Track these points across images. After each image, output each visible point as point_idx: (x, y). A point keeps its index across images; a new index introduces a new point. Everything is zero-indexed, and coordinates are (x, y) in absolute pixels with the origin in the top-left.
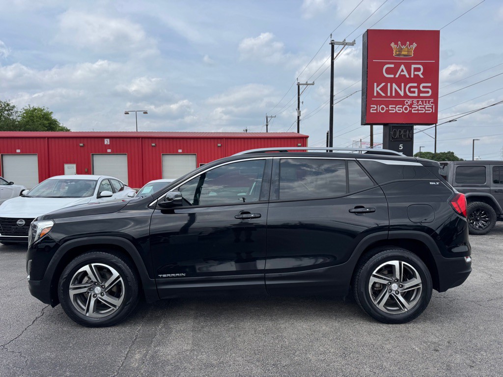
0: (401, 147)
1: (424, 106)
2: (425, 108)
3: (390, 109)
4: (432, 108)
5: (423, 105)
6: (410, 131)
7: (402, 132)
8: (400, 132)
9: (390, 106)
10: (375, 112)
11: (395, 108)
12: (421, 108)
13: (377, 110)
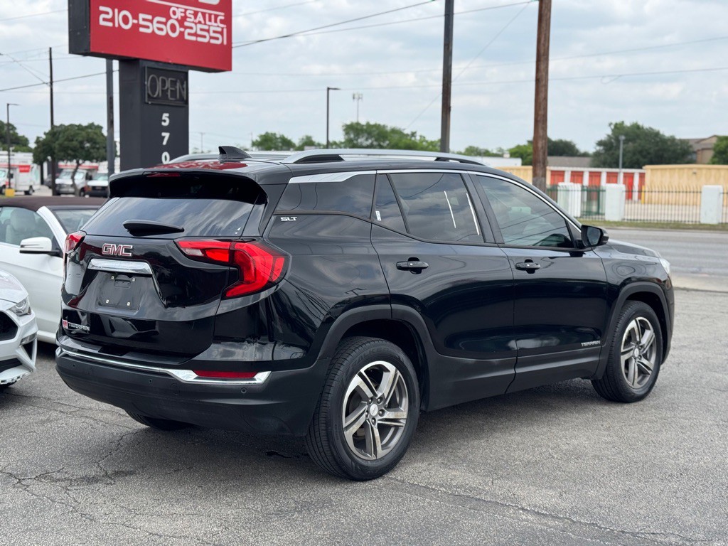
0: (165, 121)
1: (206, 27)
2: (208, 31)
3: (141, 22)
4: (221, 33)
5: (205, 24)
6: (182, 84)
7: (168, 85)
8: (164, 82)
9: (141, 16)
10: (110, 24)
11: (151, 21)
12: (202, 30)
13: (112, 20)
